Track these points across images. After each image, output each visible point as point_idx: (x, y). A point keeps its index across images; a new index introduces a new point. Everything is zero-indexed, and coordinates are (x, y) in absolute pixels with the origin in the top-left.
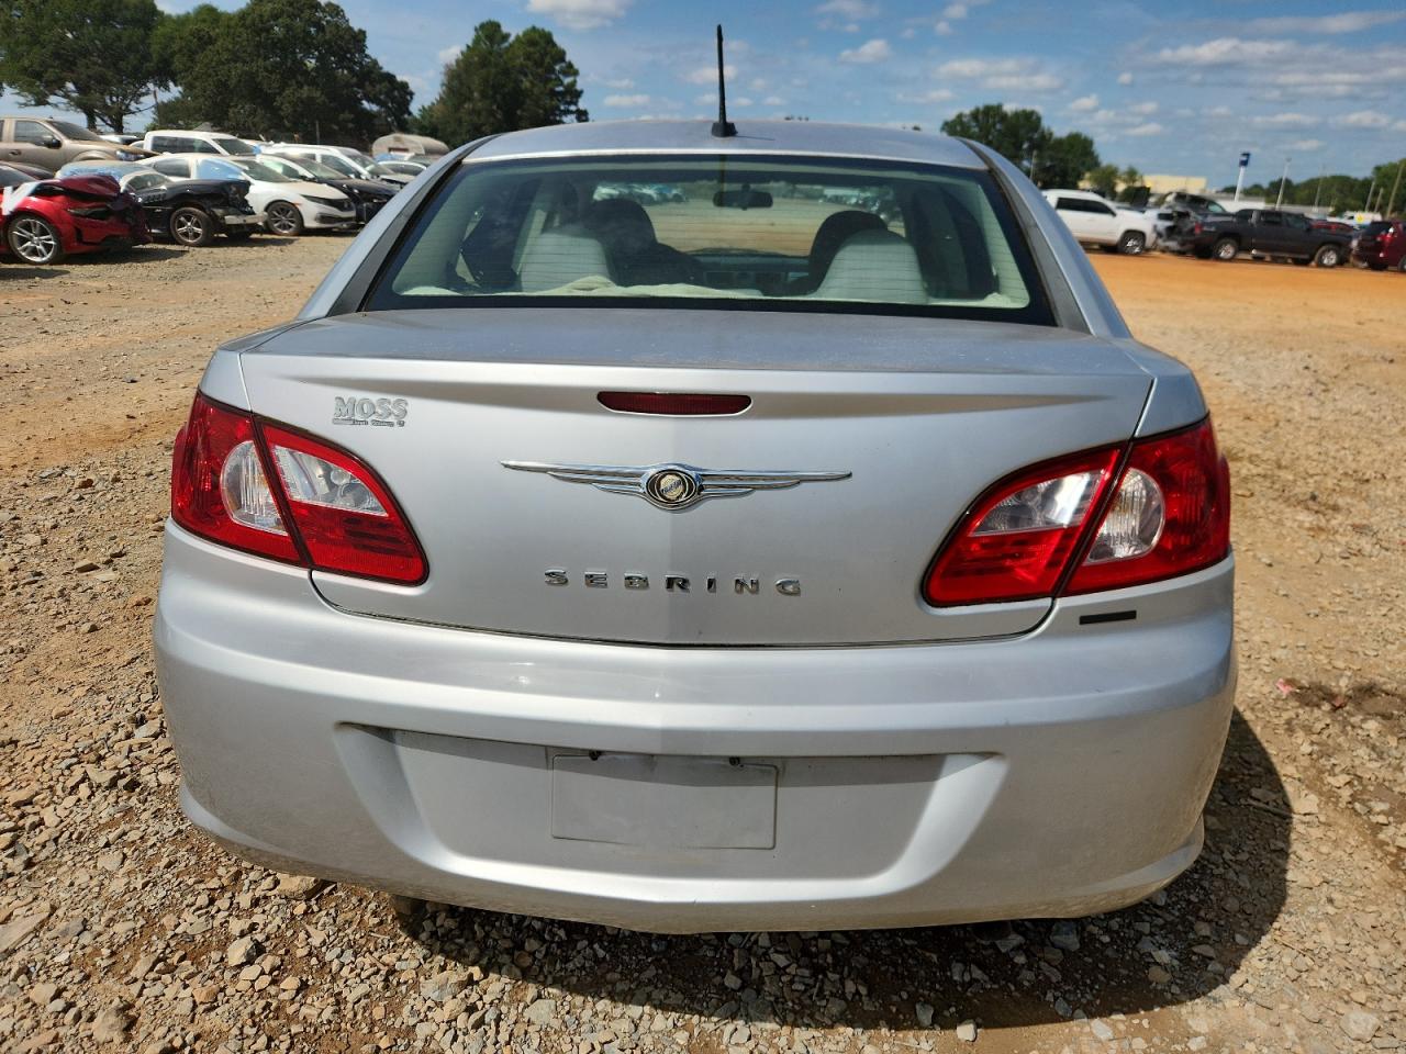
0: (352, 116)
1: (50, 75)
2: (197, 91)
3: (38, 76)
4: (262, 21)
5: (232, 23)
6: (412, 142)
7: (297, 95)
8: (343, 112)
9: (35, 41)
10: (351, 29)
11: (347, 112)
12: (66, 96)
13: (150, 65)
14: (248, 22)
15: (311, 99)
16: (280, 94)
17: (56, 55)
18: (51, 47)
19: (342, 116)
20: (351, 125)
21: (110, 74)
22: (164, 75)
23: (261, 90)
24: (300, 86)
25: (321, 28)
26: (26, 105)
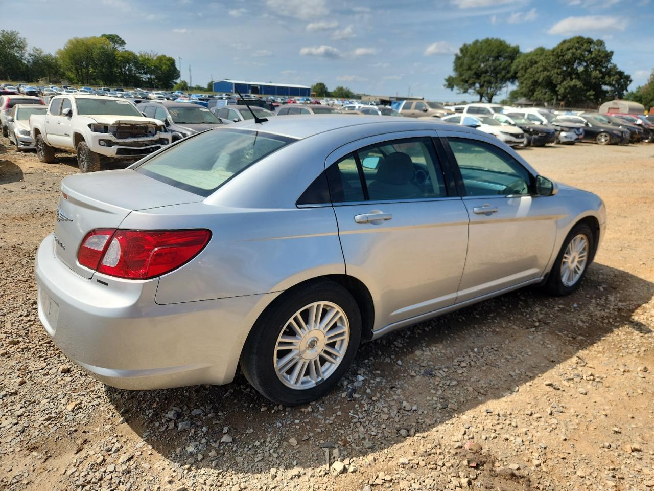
0: (594, 93)
1: (470, 82)
2: (524, 85)
3: (467, 82)
4: (561, 52)
5: (548, 54)
6: (622, 104)
7: (569, 84)
8: (590, 91)
9: (469, 68)
10: (606, 51)
11: (592, 91)
12: (475, 89)
13: (509, 75)
14: (555, 53)
15: (575, 86)
16: (560, 84)
17: (476, 73)
18: (474, 71)
19: (588, 93)
20: (592, 97)
21: (492, 80)
22: (513, 78)
23: (552, 83)
24: (572, 79)
25: (590, 52)
26: (459, 93)
